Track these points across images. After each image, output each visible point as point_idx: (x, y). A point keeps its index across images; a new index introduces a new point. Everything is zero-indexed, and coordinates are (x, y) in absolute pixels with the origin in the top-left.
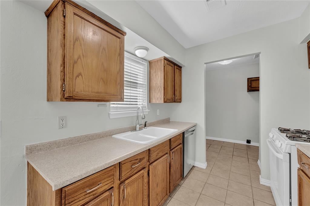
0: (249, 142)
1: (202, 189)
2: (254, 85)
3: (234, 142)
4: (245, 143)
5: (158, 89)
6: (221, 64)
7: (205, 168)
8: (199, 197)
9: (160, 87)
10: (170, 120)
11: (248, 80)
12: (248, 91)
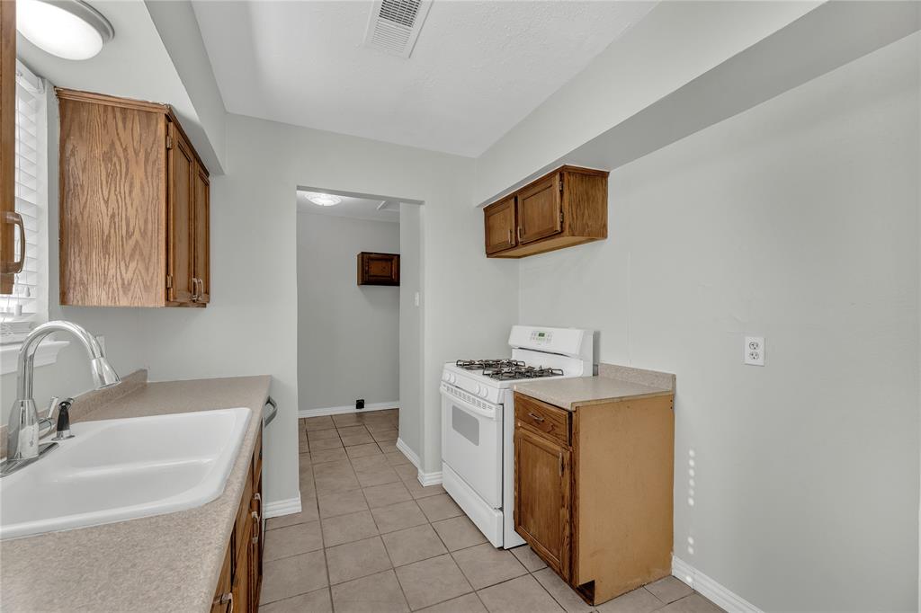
0: (360, 404)
1: (324, 571)
2: (376, 269)
3: (329, 414)
4: (353, 409)
5: (132, 242)
6: (313, 201)
7: (299, 509)
8: (332, 600)
9: (144, 234)
10: (145, 377)
11: (363, 258)
12: (362, 284)
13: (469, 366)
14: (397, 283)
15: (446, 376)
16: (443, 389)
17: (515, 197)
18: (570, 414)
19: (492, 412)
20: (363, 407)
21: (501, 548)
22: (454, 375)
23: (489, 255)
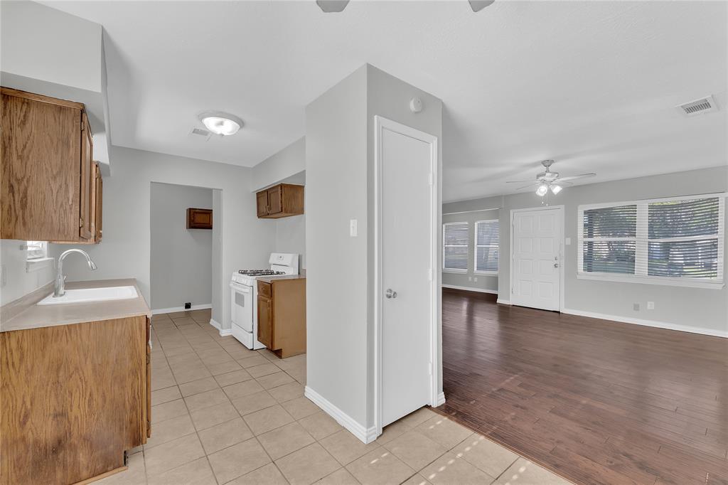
0: (188, 306)
2: (199, 219)
4: (183, 309)
11: (190, 212)
12: (190, 228)
13: (244, 273)
14: (211, 228)
15: (234, 278)
16: (231, 285)
17: (267, 191)
18: (271, 285)
19: (248, 290)
20: (190, 307)
21: (252, 350)
22: (236, 277)
23: (259, 216)
